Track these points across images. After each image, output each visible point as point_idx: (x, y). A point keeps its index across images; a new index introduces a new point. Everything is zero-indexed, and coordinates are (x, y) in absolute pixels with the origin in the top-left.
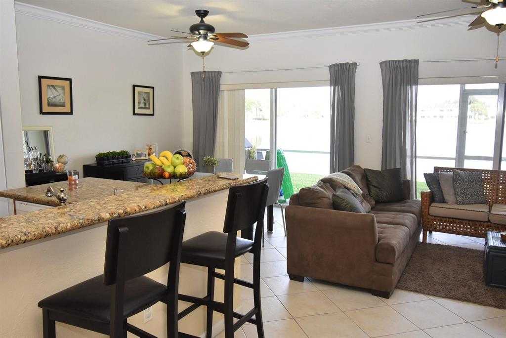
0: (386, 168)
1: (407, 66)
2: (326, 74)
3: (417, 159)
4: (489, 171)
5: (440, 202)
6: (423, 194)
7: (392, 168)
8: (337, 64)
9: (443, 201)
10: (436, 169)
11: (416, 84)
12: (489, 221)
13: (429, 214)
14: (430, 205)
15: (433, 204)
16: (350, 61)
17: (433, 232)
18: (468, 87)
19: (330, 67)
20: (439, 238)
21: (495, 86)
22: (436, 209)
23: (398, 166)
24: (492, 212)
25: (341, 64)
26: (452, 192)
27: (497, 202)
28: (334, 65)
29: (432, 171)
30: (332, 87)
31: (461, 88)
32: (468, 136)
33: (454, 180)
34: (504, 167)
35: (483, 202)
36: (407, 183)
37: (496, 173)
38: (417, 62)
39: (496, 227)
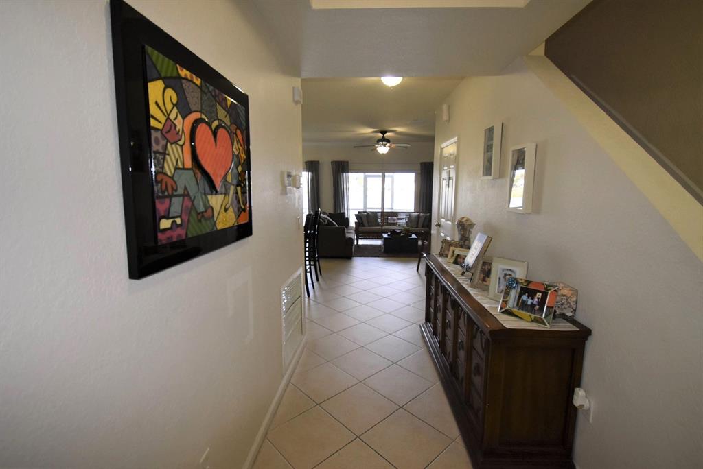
0: (336, 211)
1: (343, 164)
3: (350, 210)
6: (356, 223)
7: (339, 212)
9: (363, 226)
10: (359, 212)
11: (348, 172)
12: (382, 231)
13: (359, 232)
14: (358, 227)
15: (360, 227)
16: (317, 160)
18: (367, 174)
19: (306, 162)
20: (362, 242)
21: (381, 174)
22: (362, 229)
23: (342, 211)
24: (383, 228)
26: (367, 222)
28: (308, 162)
29: (357, 213)
30: (307, 173)
31: (364, 175)
32: (368, 198)
33: (367, 216)
34: (385, 211)
35: (379, 225)
36: (347, 219)
37: (383, 213)
38: (348, 162)
39: (385, 233)
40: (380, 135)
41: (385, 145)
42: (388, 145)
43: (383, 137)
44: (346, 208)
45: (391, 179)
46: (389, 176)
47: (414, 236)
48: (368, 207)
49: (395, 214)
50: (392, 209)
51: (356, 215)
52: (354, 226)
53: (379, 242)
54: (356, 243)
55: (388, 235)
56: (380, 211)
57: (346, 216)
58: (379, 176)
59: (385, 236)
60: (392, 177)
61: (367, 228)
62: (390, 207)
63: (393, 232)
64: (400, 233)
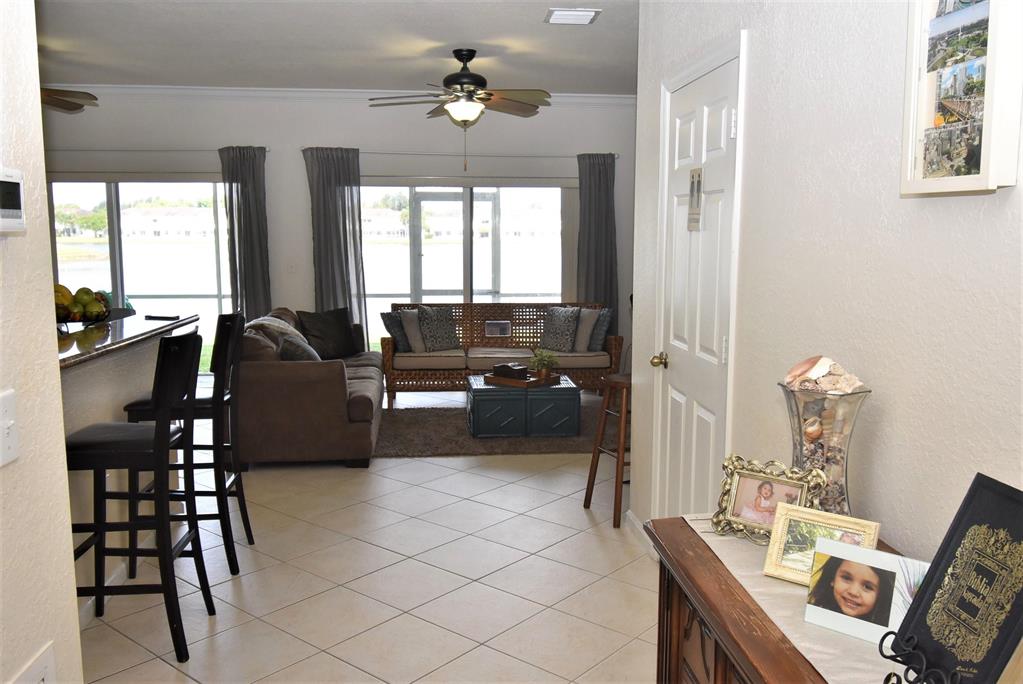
0: (322, 309)
1: (342, 157)
2: (216, 163)
3: (367, 299)
4: (461, 305)
5: (405, 352)
6: (384, 340)
7: (332, 308)
8: (233, 148)
9: (409, 349)
10: (395, 307)
11: (358, 184)
12: (467, 368)
13: (393, 369)
14: (393, 355)
15: (397, 355)
16: (256, 145)
17: (398, 394)
18: (419, 189)
19: (221, 151)
20: (405, 400)
21: (460, 190)
22: (402, 361)
23: (341, 306)
24: (470, 356)
25: (240, 148)
26: (419, 336)
27: (472, 345)
28: (228, 149)
29: (389, 310)
30: (227, 185)
31: (411, 192)
32: (424, 260)
33: (420, 319)
34: (477, 300)
35: (457, 347)
36: (359, 328)
37: (468, 307)
38: (356, 152)
39: (476, 373)
40: (456, 65)
41: (470, 96)
42: (481, 93)
43: (465, 68)
44: (354, 291)
45: (489, 205)
46: (484, 197)
47: (566, 383)
48: (425, 286)
49: (504, 312)
50: (495, 292)
51: (383, 315)
52: (379, 349)
53: (457, 399)
54: (385, 405)
55: (487, 382)
56: (459, 300)
57: (356, 321)
58: (454, 197)
59: (478, 383)
60: (495, 199)
61: (417, 359)
62: (489, 286)
63: (501, 373)
64: (522, 374)
